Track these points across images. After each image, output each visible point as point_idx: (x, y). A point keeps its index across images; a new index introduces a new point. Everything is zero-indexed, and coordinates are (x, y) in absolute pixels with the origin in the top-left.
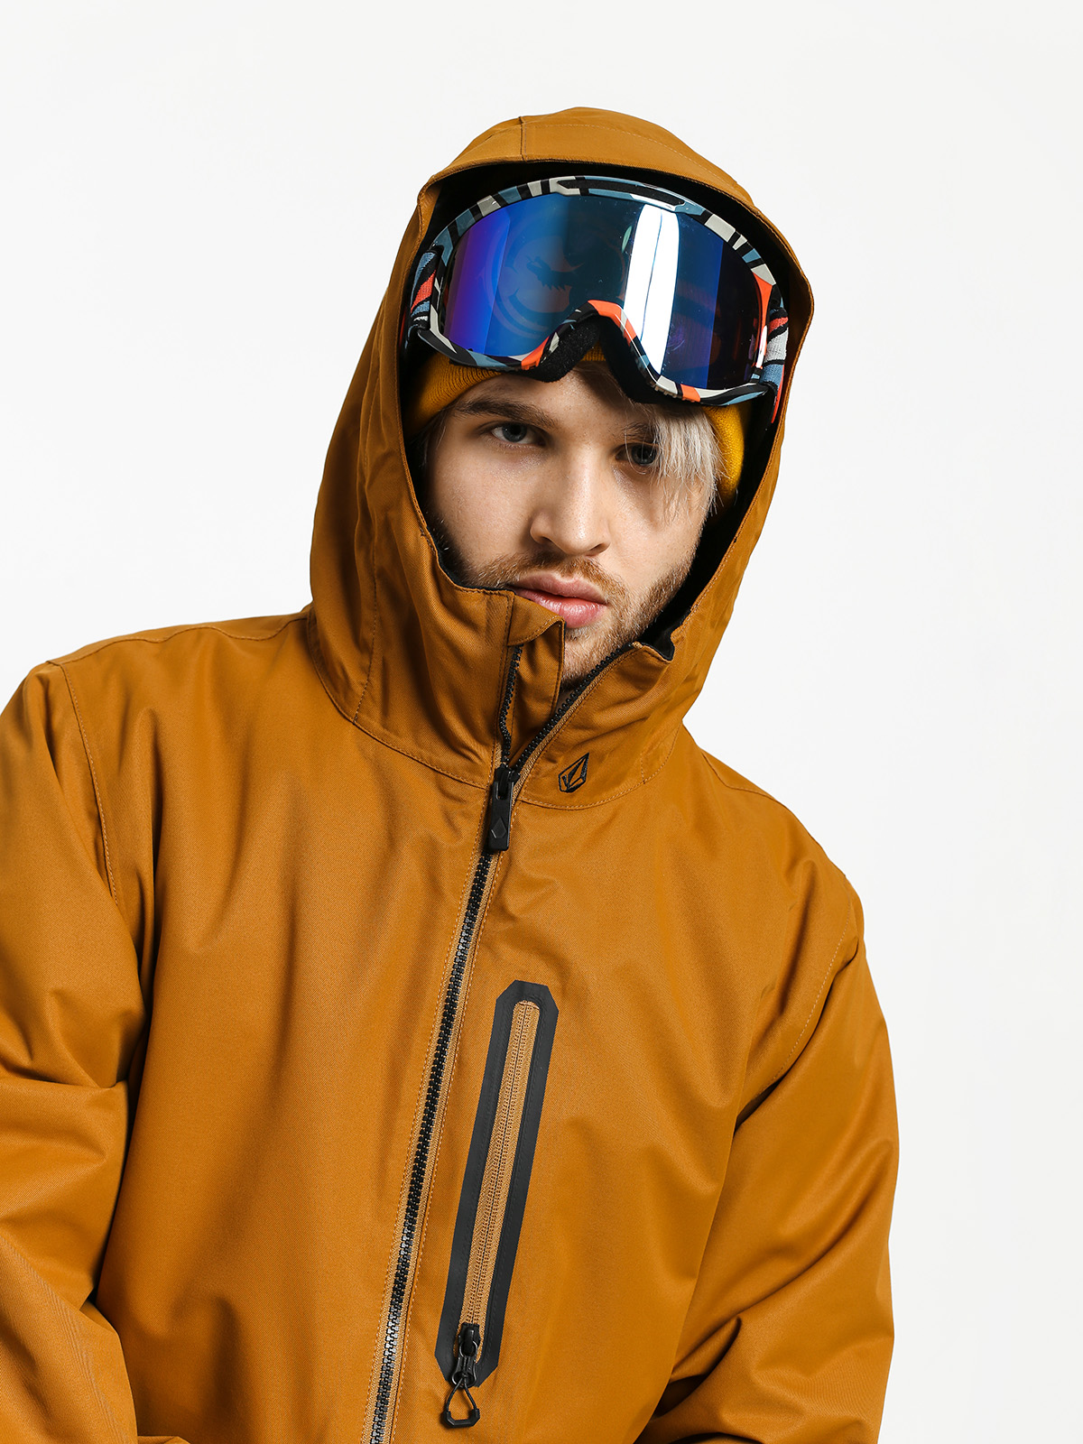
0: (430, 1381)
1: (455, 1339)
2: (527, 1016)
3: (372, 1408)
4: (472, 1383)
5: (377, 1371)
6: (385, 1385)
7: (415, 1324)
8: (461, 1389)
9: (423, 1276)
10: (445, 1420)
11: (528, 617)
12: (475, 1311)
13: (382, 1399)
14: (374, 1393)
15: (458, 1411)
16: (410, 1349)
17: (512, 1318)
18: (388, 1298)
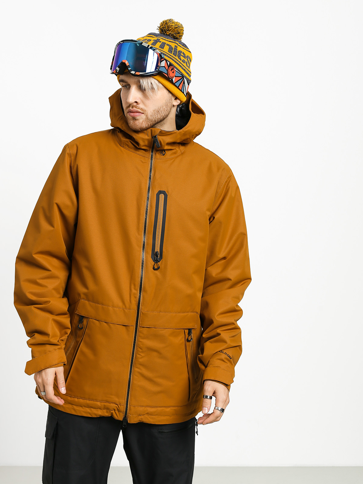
0: (151, 262)
1: (154, 254)
2: (162, 196)
3: (141, 268)
4: (158, 262)
5: (141, 261)
6: (143, 263)
7: (147, 252)
8: (156, 263)
9: (148, 244)
10: (154, 269)
11: (155, 131)
12: (157, 249)
13: (142, 266)
14: (141, 265)
15: (156, 267)
16: (146, 257)
17: (164, 250)
18: (142, 248)
